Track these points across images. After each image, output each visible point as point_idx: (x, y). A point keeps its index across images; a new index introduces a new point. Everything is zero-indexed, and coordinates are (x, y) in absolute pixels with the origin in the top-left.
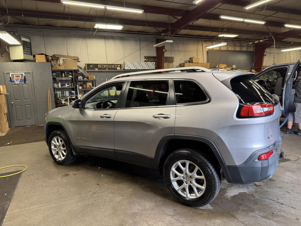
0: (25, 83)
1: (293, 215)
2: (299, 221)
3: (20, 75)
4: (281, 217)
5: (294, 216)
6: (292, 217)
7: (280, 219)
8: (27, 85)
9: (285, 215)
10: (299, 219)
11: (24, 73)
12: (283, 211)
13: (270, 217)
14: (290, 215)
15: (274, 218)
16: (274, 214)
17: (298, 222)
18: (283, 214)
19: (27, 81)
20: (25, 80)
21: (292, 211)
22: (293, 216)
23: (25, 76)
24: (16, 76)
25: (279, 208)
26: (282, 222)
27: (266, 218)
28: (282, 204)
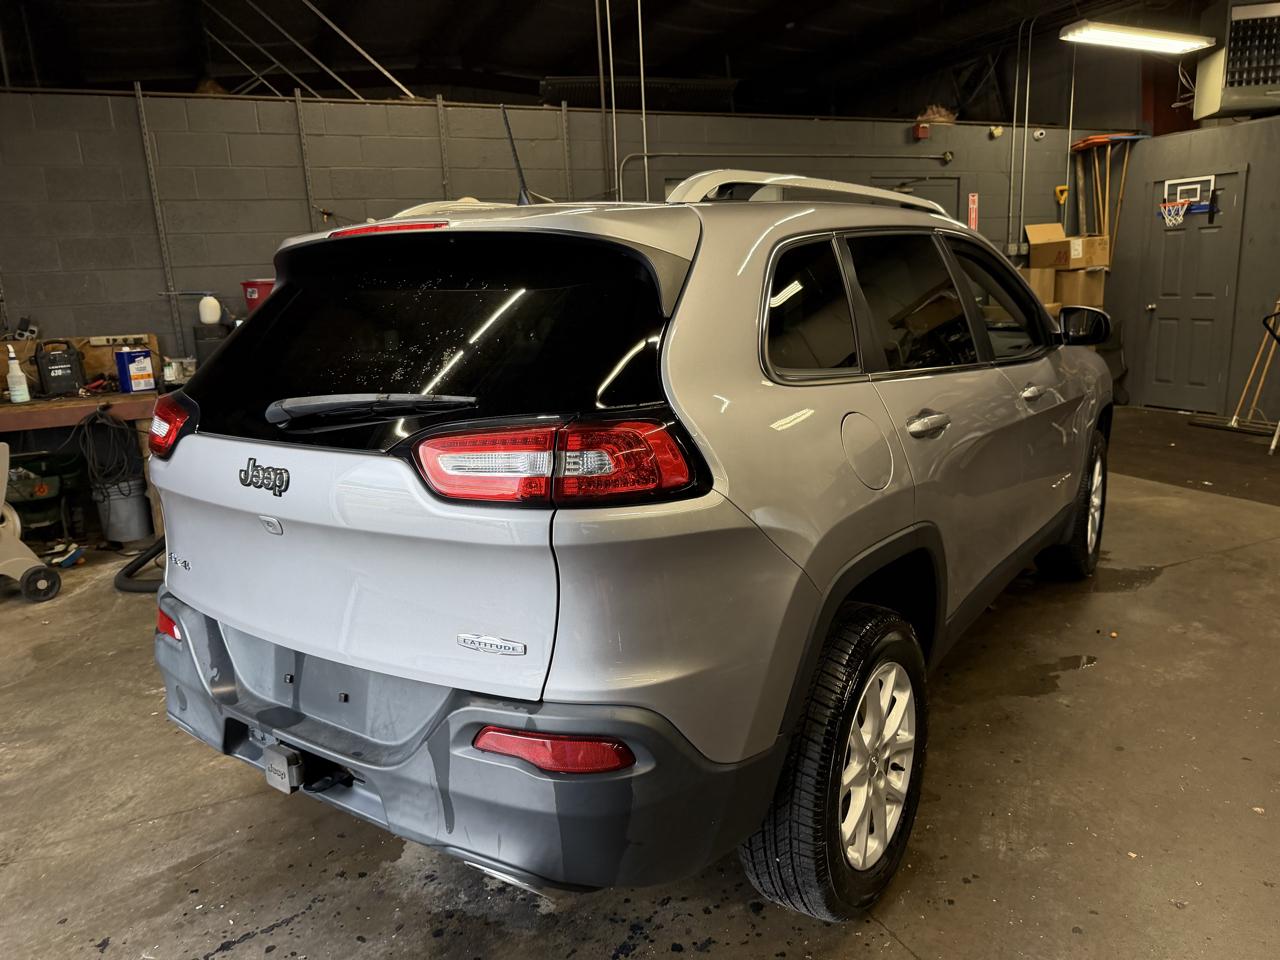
0: (1211, 220)
1: (134, 943)
2: (92, 943)
3: (1198, 186)
4: (156, 903)
5: (127, 945)
6: (128, 936)
7: (153, 897)
8: (1215, 230)
9: (159, 920)
10: (102, 951)
11: (1216, 176)
12: (180, 926)
13: (186, 876)
14: (144, 935)
15: (171, 885)
16: (192, 892)
17: (91, 941)
18: (166, 916)
19: (1221, 213)
20: (1212, 210)
21: (155, 955)
22: (129, 941)
23: (1214, 192)
24: (1182, 192)
25: (211, 923)
26: (135, 895)
27: (187, 862)
28: (225, 947)
